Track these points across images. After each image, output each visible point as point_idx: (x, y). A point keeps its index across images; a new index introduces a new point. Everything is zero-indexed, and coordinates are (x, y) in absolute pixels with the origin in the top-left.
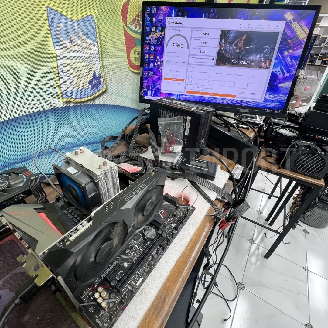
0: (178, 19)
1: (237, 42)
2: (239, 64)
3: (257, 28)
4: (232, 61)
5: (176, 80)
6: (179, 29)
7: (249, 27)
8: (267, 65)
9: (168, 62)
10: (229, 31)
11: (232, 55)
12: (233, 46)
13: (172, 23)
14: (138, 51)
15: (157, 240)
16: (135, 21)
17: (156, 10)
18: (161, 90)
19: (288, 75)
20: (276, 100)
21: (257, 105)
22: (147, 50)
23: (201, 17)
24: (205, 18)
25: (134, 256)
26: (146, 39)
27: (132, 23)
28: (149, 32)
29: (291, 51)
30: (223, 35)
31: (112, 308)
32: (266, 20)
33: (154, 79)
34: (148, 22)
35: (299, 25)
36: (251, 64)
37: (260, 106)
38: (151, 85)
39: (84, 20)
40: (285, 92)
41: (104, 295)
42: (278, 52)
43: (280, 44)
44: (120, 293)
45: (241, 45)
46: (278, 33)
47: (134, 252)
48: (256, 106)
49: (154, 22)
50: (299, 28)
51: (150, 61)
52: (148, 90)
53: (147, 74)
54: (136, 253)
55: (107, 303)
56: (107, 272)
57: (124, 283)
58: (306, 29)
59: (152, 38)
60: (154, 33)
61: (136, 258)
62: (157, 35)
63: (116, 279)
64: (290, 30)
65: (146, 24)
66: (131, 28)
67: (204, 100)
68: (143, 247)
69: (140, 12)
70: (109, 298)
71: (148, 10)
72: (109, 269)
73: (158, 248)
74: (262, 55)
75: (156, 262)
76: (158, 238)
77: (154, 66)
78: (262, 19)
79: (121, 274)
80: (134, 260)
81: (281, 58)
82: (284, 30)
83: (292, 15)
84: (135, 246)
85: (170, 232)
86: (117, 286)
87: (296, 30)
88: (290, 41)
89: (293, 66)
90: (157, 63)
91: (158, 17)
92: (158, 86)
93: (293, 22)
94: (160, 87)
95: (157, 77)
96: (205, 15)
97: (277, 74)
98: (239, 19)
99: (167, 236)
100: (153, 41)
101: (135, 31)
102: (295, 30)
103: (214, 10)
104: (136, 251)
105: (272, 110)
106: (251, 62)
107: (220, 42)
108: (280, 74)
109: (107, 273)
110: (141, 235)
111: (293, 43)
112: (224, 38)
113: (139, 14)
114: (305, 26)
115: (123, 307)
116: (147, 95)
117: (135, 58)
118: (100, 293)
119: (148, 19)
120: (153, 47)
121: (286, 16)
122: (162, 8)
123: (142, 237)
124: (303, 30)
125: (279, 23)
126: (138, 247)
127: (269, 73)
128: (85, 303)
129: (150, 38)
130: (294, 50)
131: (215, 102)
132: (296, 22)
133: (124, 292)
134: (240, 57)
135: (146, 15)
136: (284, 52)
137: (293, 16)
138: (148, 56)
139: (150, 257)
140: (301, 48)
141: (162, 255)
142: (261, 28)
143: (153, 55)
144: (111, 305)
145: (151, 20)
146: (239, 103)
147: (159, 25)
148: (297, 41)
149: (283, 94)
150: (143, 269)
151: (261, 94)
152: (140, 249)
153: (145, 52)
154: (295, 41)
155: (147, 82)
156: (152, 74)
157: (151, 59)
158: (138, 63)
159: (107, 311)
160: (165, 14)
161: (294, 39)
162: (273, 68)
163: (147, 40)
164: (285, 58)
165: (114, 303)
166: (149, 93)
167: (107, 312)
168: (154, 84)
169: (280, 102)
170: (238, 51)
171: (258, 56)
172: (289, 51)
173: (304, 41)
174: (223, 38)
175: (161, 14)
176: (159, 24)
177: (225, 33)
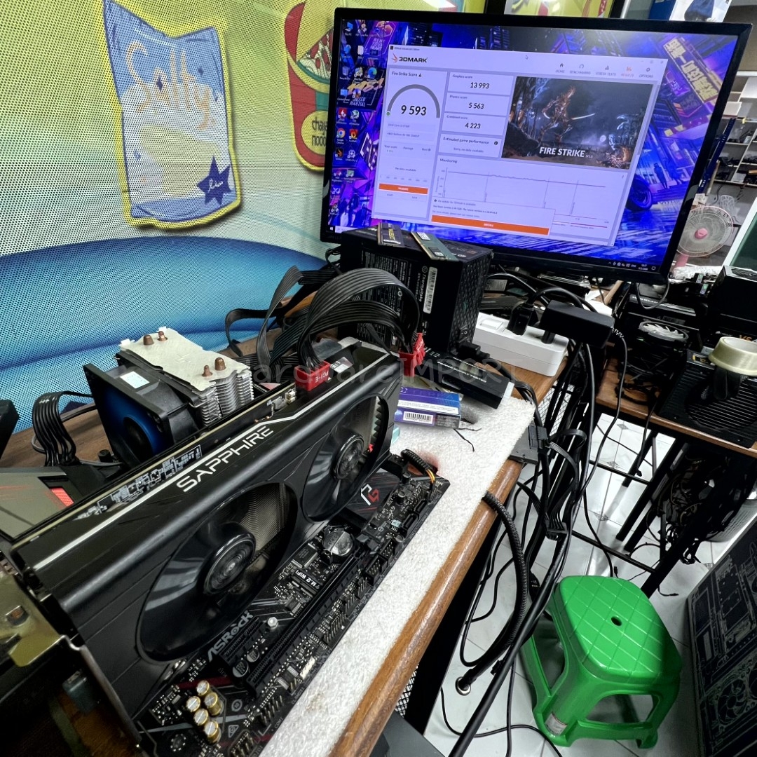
0: (415, 49)
1: (554, 104)
2: (556, 155)
3: (601, 74)
4: (542, 148)
5: (407, 189)
6: (418, 72)
7: (581, 70)
8: (624, 159)
9: (390, 149)
10: (535, 78)
11: (541, 135)
12: (545, 114)
13: (402, 59)
14: (322, 122)
15: (354, 559)
16: (317, 52)
17: (365, 30)
18: (372, 213)
19: (674, 183)
20: (643, 242)
21: (600, 253)
22: (343, 120)
23: (471, 46)
24: (478, 48)
25: (294, 600)
26: (341, 94)
27: (309, 56)
28: (348, 79)
29: (680, 128)
30: (520, 88)
31: (232, 739)
32: (622, 56)
33: (356, 187)
34: (346, 55)
35: (698, 69)
36: (587, 156)
37: (606, 256)
38: (348, 201)
39: (193, 37)
40: (667, 224)
41: (212, 702)
42: (651, 131)
43: (655, 112)
44: (256, 699)
45: (563, 111)
46: (649, 87)
47: (294, 589)
48: (596, 255)
49: (360, 55)
50: (699, 74)
51: (347, 145)
52: (341, 212)
53: (340, 174)
54: (302, 592)
55: (220, 725)
56: (222, 641)
57: (268, 670)
58: (715, 79)
59: (354, 93)
60: (360, 82)
61: (299, 605)
62: (366, 86)
63: (245, 659)
64: (677, 80)
65: (342, 60)
66: (305, 67)
67: (474, 238)
68: (317, 577)
69: (329, 32)
70: (227, 711)
71: (347, 28)
72: (228, 634)
73: (358, 580)
74: (611, 136)
75: (352, 616)
76: (358, 555)
77: (358, 156)
78: (612, 53)
79: (261, 647)
80: (294, 611)
81: (657, 144)
82: (664, 80)
83: (682, 44)
84: (299, 574)
85: (386, 540)
86: (250, 680)
87: (691, 80)
88: (677, 105)
89: (684, 162)
90: (364, 150)
91: (371, 43)
92: (365, 203)
93: (684, 61)
94: (371, 204)
95: (364, 182)
96: (479, 41)
97: (648, 182)
98: (559, 52)
99: (379, 550)
100: (356, 100)
101: (315, 75)
102: (689, 79)
103: (501, 30)
104: (300, 588)
105: (635, 266)
106: (587, 151)
107: (514, 105)
108: (653, 180)
109: (224, 644)
110: (314, 548)
111: (685, 109)
112: (522, 94)
113: (325, 36)
114: (713, 72)
115: (263, 735)
116: (339, 224)
117: (313, 136)
118: (202, 698)
119: (348, 48)
120: (356, 114)
121: (669, 48)
122: (380, 25)
123: (316, 554)
124: (709, 80)
125: (651, 62)
126: (307, 578)
127: (628, 176)
128: (160, 726)
129: (350, 92)
130: (688, 127)
131: (500, 243)
132: (692, 62)
133: (267, 695)
134: (561, 140)
135: (343, 41)
136: (663, 130)
137: (684, 48)
138: (343, 132)
139: (337, 604)
140: (704, 121)
141: (368, 598)
142: (609, 74)
143: (357, 130)
144: (232, 730)
145: (354, 52)
146: (555, 247)
147: (373, 62)
148: (695, 104)
149: (661, 228)
150: (318, 634)
151: (610, 226)
152: (311, 582)
153: (338, 124)
154: (690, 104)
155: (341, 194)
156: (352, 175)
157: (352, 139)
158: (320, 150)
159: (220, 747)
160: (387, 39)
161: (688, 101)
162: (638, 167)
163: (343, 97)
164: (666, 144)
165: (237, 726)
166: (344, 218)
167: (220, 751)
168: (356, 198)
169: (654, 247)
170: (556, 126)
171: (603, 138)
172: (676, 128)
173: (710, 105)
174: (519, 96)
175: (377, 37)
176: (371, 60)
177: (525, 84)
